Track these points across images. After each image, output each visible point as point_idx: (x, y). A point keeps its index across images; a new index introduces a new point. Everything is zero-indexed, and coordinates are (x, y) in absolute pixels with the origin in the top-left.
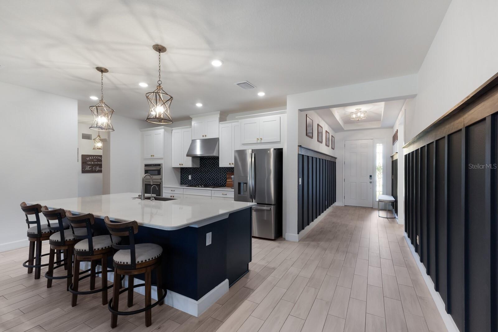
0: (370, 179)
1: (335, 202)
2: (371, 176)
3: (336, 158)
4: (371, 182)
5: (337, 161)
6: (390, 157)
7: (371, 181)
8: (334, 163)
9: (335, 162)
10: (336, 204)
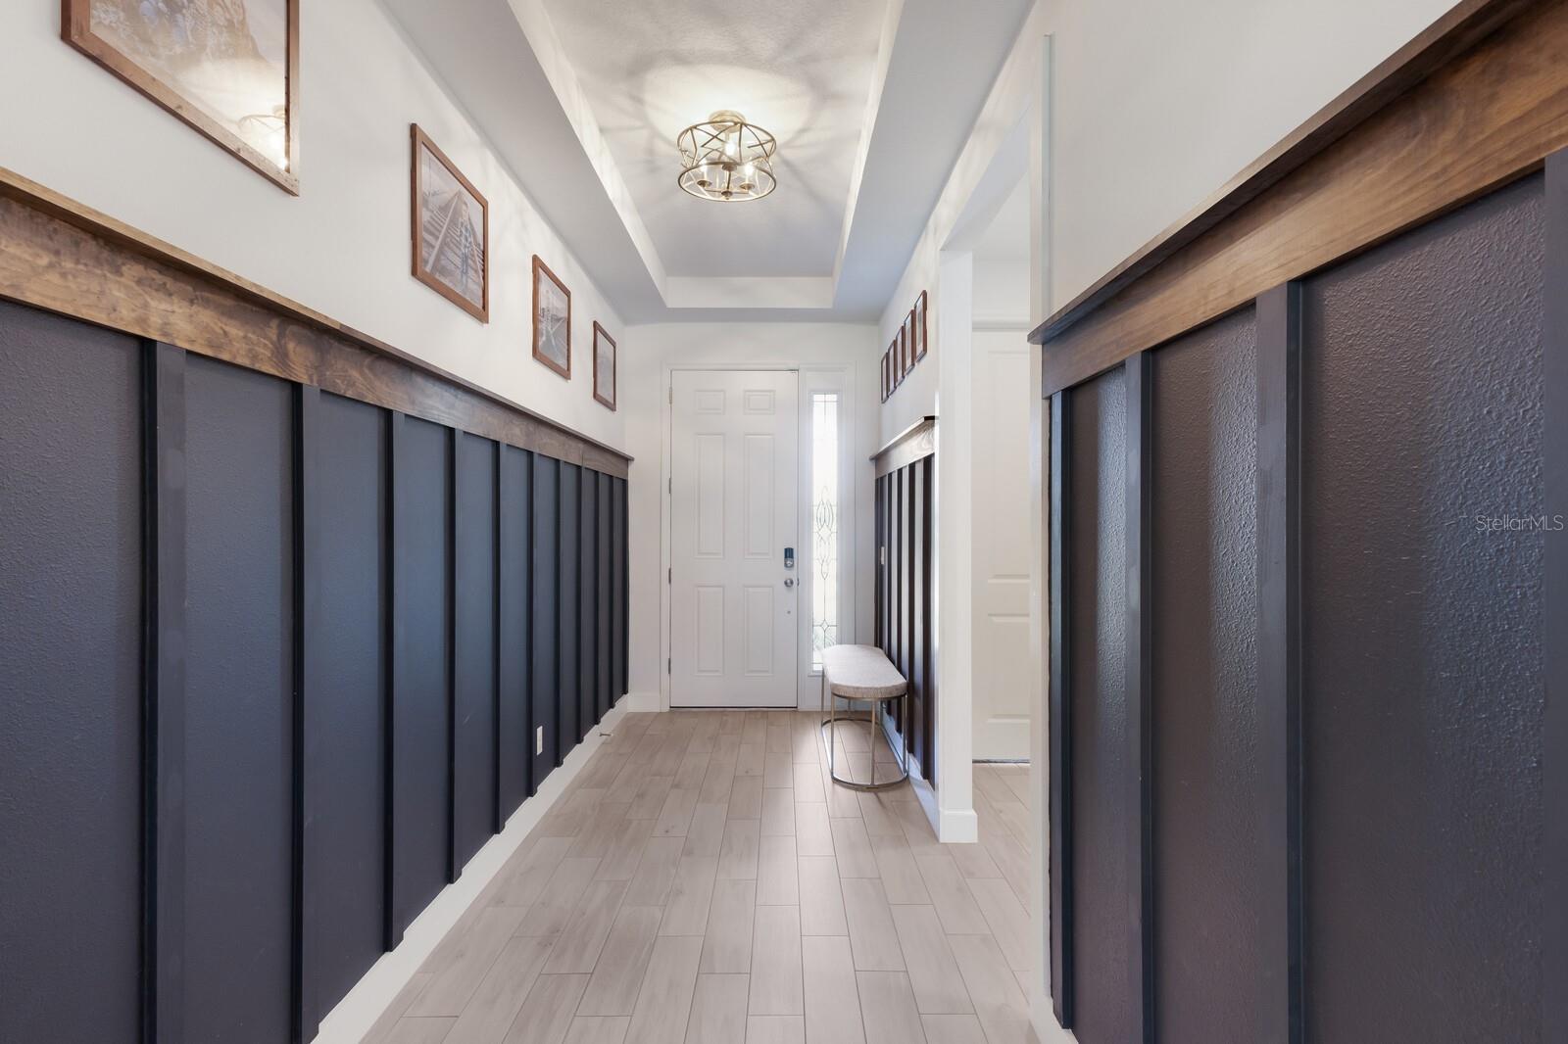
0: (786, 565)
1: (625, 691)
2: (789, 553)
3: (626, 460)
4: (792, 582)
5: (633, 475)
6: (868, 461)
7: (792, 574)
8: (618, 488)
9: (625, 483)
10: (629, 704)
